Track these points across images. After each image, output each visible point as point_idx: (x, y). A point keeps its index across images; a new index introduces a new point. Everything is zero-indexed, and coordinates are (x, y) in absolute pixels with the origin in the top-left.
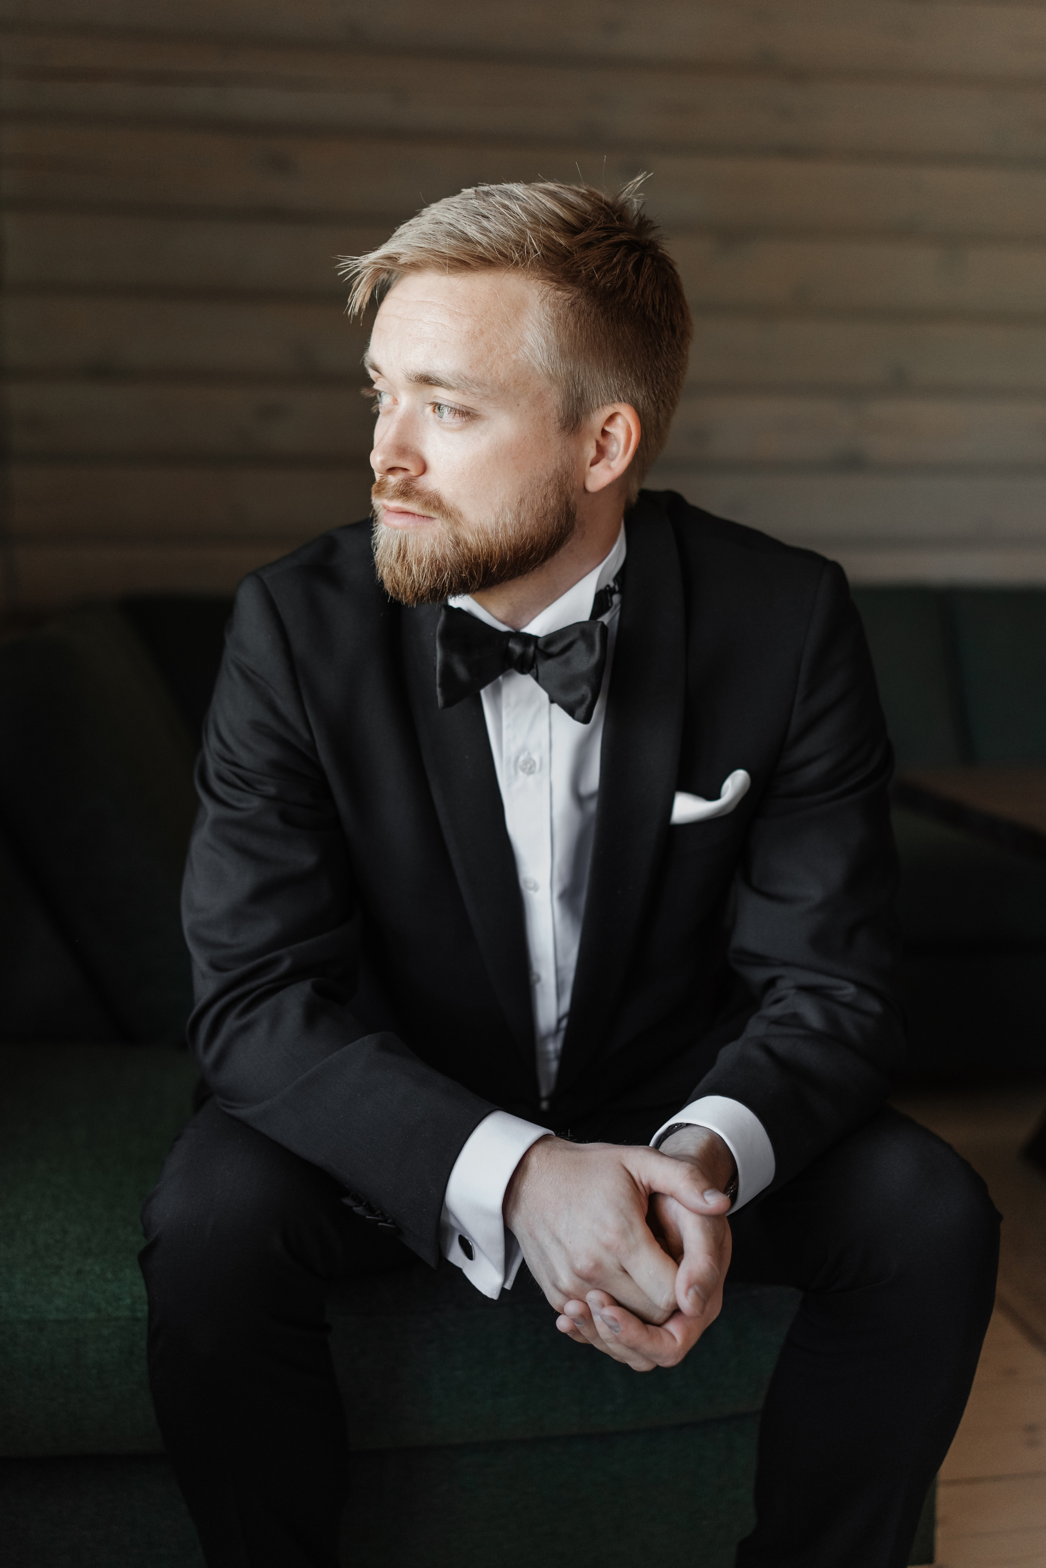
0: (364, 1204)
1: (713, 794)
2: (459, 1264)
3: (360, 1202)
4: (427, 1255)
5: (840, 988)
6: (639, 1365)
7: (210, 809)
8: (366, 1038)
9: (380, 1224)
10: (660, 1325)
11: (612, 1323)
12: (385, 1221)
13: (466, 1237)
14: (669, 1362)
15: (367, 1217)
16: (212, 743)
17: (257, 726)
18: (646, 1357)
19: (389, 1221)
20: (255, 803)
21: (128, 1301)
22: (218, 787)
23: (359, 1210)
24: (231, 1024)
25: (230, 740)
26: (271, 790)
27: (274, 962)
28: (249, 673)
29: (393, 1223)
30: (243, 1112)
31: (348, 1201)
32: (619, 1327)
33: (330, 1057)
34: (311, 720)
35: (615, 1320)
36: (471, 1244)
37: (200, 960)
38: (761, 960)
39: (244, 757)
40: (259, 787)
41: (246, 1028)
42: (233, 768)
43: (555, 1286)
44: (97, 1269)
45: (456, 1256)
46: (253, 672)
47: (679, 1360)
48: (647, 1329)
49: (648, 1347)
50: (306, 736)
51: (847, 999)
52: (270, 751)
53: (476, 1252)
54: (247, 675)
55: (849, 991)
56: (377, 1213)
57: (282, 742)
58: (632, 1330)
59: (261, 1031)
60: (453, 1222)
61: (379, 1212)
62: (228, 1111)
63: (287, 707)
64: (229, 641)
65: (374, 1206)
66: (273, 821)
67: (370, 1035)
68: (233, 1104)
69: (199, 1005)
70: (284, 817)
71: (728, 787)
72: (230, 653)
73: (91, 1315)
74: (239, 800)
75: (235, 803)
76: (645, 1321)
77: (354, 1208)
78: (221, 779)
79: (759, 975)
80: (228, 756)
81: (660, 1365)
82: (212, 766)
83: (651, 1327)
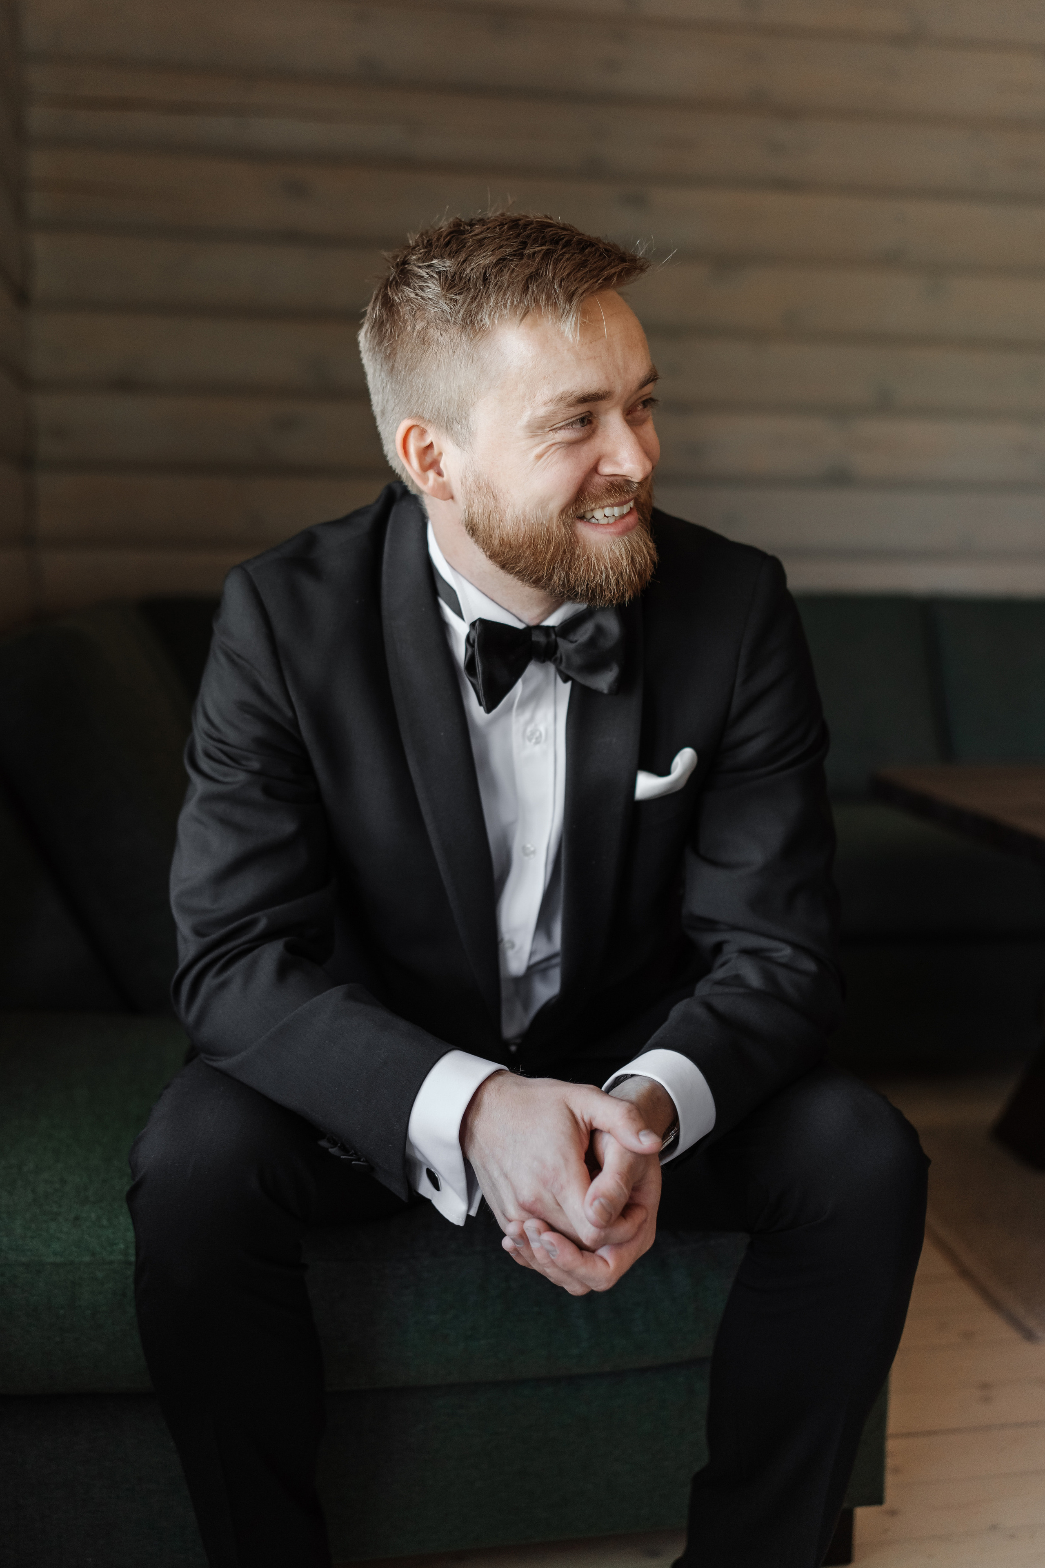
0: (339, 1145)
1: (663, 770)
2: (428, 1196)
3: (334, 1144)
4: (398, 1189)
5: (777, 950)
6: (575, 1289)
7: (199, 786)
8: (333, 990)
9: (353, 1162)
10: (592, 1251)
11: (549, 1247)
12: (359, 1160)
13: (433, 1170)
14: (602, 1286)
15: (342, 1157)
16: (200, 723)
17: (244, 707)
18: (581, 1282)
19: (362, 1160)
20: (241, 777)
21: (122, 1246)
22: (205, 764)
23: (333, 1151)
24: (209, 982)
25: (217, 720)
26: (256, 765)
27: (253, 923)
28: (235, 657)
29: (366, 1161)
30: (223, 1064)
31: (323, 1143)
32: (556, 1251)
33: (299, 1009)
34: (294, 699)
35: (552, 1244)
36: (437, 1176)
37: (184, 926)
38: (711, 925)
39: (231, 736)
40: (244, 762)
41: (223, 985)
42: (220, 746)
43: (504, 1215)
44: (93, 1216)
45: (425, 1188)
46: (239, 656)
47: (611, 1284)
48: (582, 1255)
49: (582, 1270)
50: (289, 714)
51: (783, 960)
52: (256, 729)
53: (442, 1183)
54: (232, 659)
55: (785, 952)
56: (351, 1153)
57: (266, 720)
58: (567, 1255)
59: (235, 987)
60: (419, 1156)
61: (353, 1152)
62: (211, 1063)
63: (271, 688)
64: (216, 628)
65: (348, 1146)
66: (256, 794)
67: (338, 987)
68: (214, 1058)
69: (182, 966)
70: (267, 791)
71: (677, 764)
72: (218, 639)
73: (87, 1259)
74: (225, 775)
75: (221, 778)
76: (580, 1247)
77: (330, 1150)
78: (208, 755)
79: (710, 939)
80: (215, 734)
81: (594, 1289)
82: (200, 743)
83: (586, 1253)
